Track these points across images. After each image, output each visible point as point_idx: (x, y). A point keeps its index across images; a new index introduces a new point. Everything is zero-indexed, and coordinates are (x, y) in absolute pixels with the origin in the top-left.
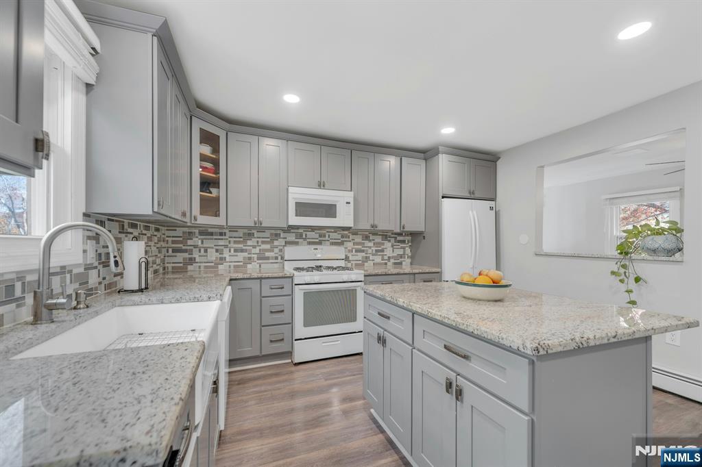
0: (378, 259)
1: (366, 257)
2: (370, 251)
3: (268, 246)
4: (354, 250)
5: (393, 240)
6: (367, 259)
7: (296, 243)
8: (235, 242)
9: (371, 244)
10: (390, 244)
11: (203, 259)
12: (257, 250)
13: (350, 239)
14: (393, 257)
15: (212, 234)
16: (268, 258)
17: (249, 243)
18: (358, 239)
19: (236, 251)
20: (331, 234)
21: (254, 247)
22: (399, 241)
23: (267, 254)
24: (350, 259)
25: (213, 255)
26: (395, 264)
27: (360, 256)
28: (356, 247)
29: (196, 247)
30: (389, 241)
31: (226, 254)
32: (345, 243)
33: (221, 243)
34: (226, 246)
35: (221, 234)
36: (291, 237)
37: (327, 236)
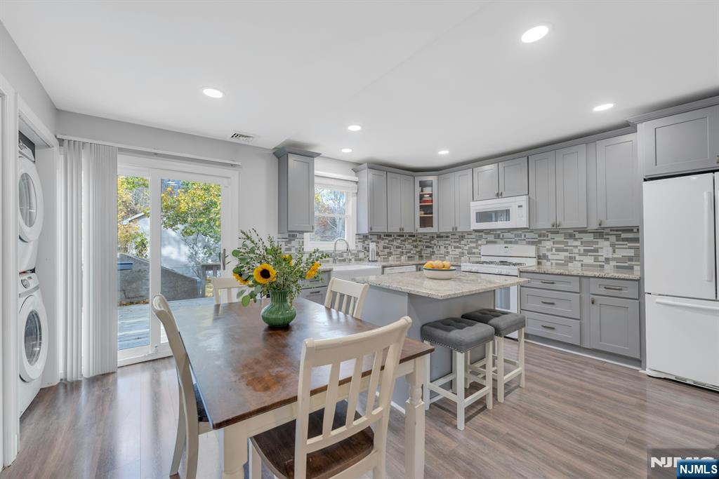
0: (589, 260)
1: (571, 258)
2: (576, 251)
3: (474, 245)
4: (554, 249)
5: (613, 239)
6: (572, 259)
7: (494, 242)
8: (455, 242)
9: (576, 243)
10: (607, 243)
11: (439, 252)
12: (467, 248)
13: (549, 238)
14: (614, 259)
15: (442, 237)
16: (474, 253)
17: (462, 242)
18: (560, 238)
19: (455, 248)
20: (527, 234)
21: (465, 245)
22: (624, 240)
23: (474, 251)
24: (549, 258)
25: (443, 250)
26: (618, 267)
27: (562, 255)
28: (555, 246)
29: (435, 245)
30: (608, 239)
31: (450, 250)
32: (543, 242)
33: (447, 242)
34: (449, 245)
35: (447, 237)
36: (491, 238)
37: (523, 237)
